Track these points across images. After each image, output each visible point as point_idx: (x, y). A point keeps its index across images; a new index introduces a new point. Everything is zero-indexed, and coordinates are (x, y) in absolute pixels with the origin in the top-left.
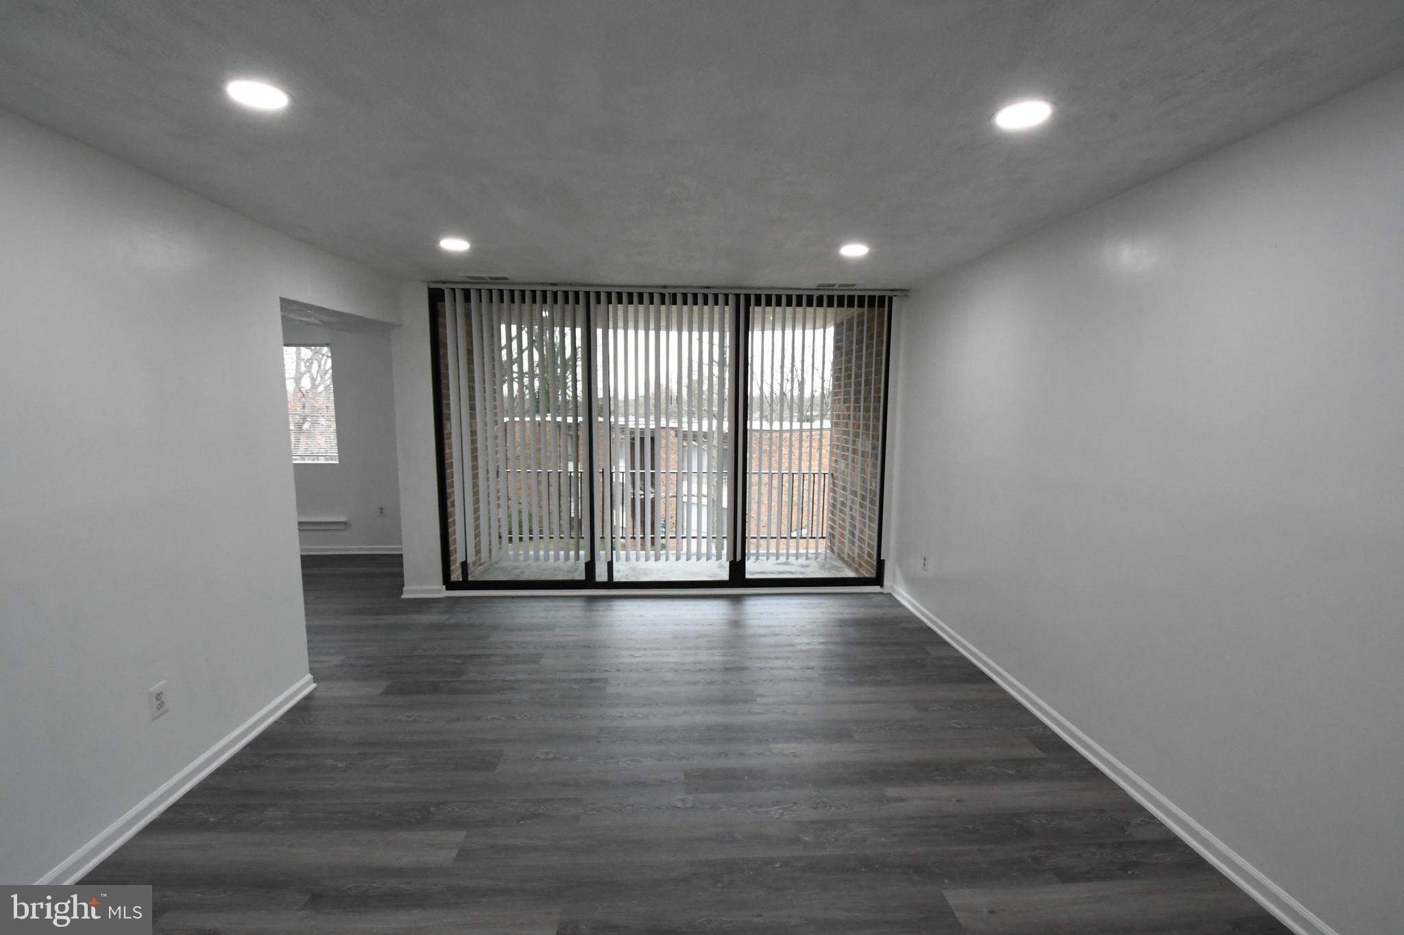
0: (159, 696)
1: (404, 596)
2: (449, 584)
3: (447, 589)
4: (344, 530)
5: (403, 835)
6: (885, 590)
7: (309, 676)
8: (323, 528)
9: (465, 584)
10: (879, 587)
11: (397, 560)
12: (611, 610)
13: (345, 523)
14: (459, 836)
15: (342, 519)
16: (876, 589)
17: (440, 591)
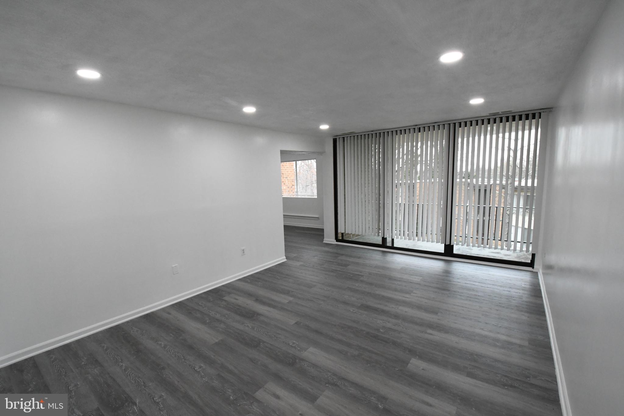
0: (243, 250)
1: (324, 242)
2: (337, 240)
3: (337, 241)
4: (318, 220)
5: (281, 295)
6: (534, 270)
7: (285, 257)
8: (314, 219)
9: (343, 241)
10: (531, 268)
11: (322, 230)
12: (386, 256)
13: (318, 218)
14: (291, 299)
15: (317, 216)
16: (530, 269)
17: (334, 242)
